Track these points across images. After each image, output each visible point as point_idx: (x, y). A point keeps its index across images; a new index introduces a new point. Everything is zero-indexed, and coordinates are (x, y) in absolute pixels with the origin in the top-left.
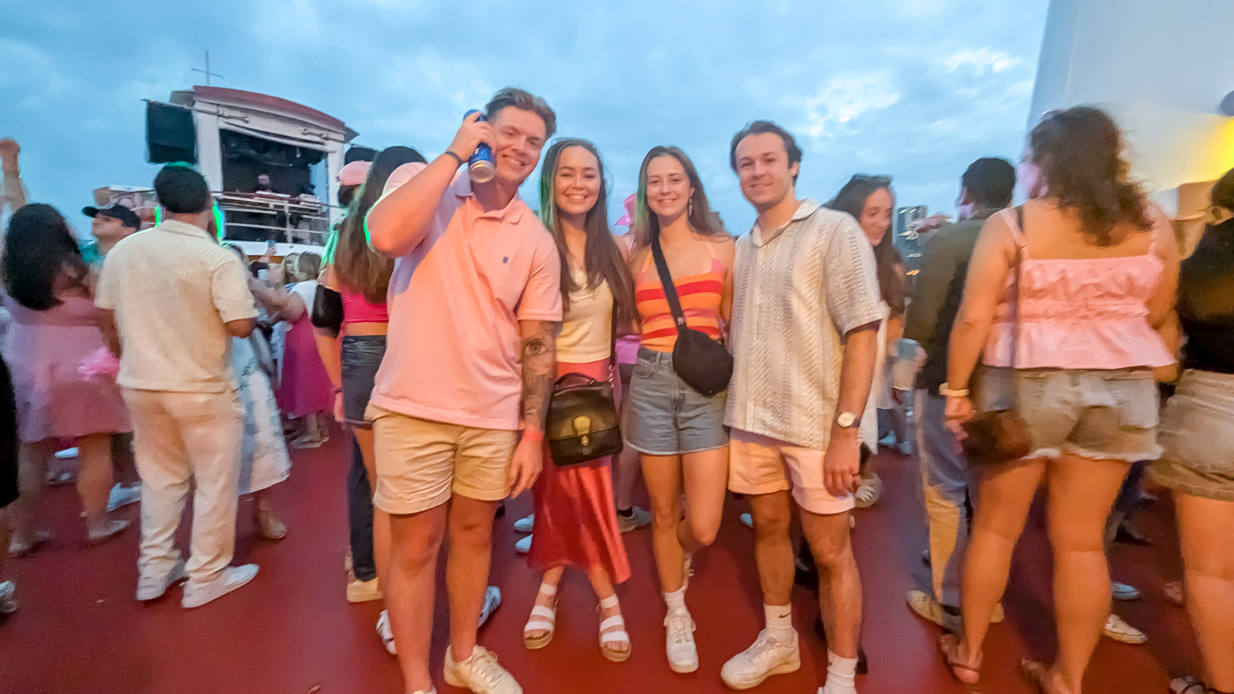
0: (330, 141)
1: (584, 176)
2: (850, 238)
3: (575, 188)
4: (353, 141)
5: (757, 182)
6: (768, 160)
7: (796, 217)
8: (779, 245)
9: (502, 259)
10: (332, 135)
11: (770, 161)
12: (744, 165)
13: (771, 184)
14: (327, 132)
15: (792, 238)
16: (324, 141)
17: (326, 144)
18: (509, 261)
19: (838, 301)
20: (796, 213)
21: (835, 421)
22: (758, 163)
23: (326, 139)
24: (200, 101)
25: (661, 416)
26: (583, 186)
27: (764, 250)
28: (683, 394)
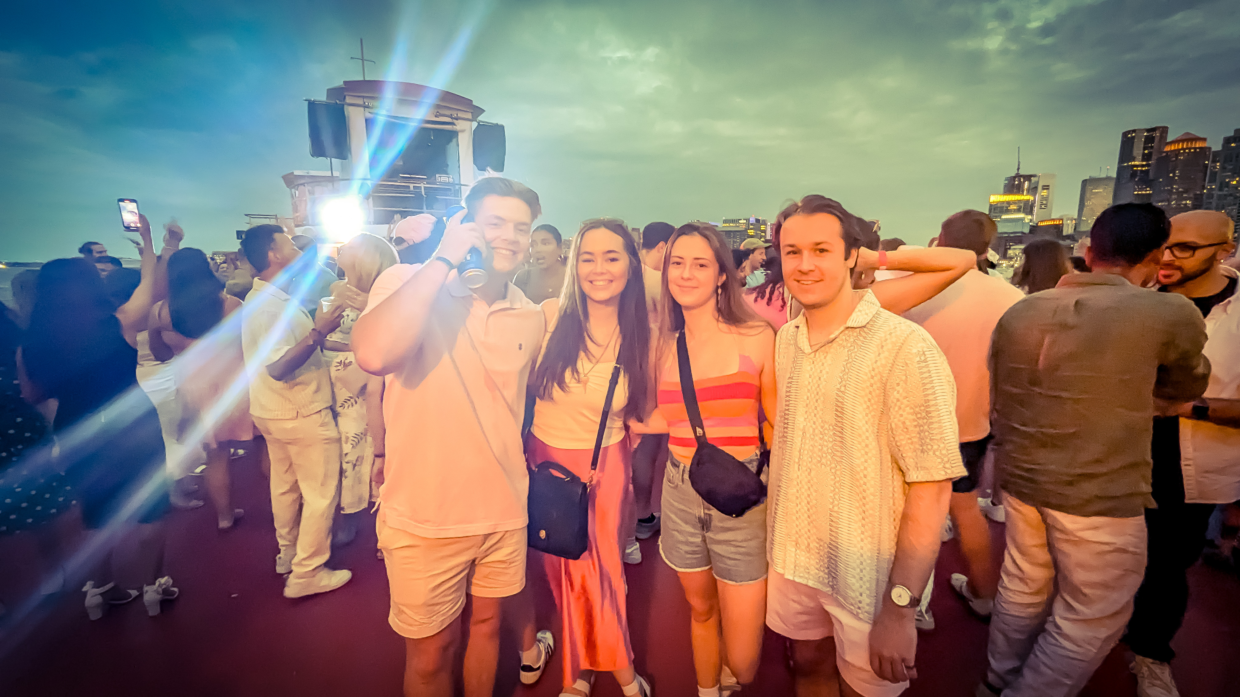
0: (459, 121)
1: (606, 261)
2: (919, 362)
3: (596, 274)
4: (481, 118)
5: (804, 277)
6: (820, 250)
7: (850, 324)
8: (829, 355)
9: (518, 347)
10: (461, 115)
11: (822, 251)
12: (789, 253)
13: (822, 280)
14: (456, 112)
15: (847, 350)
16: (455, 121)
17: (456, 123)
18: (523, 347)
19: (902, 440)
20: (852, 318)
21: (887, 596)
22: (806, 253)
23: (457, 119)
24: (349, 95)
25: (688, 532)
26: (605, 271)
27: (811, 358)
28: (709, 514)
